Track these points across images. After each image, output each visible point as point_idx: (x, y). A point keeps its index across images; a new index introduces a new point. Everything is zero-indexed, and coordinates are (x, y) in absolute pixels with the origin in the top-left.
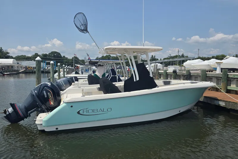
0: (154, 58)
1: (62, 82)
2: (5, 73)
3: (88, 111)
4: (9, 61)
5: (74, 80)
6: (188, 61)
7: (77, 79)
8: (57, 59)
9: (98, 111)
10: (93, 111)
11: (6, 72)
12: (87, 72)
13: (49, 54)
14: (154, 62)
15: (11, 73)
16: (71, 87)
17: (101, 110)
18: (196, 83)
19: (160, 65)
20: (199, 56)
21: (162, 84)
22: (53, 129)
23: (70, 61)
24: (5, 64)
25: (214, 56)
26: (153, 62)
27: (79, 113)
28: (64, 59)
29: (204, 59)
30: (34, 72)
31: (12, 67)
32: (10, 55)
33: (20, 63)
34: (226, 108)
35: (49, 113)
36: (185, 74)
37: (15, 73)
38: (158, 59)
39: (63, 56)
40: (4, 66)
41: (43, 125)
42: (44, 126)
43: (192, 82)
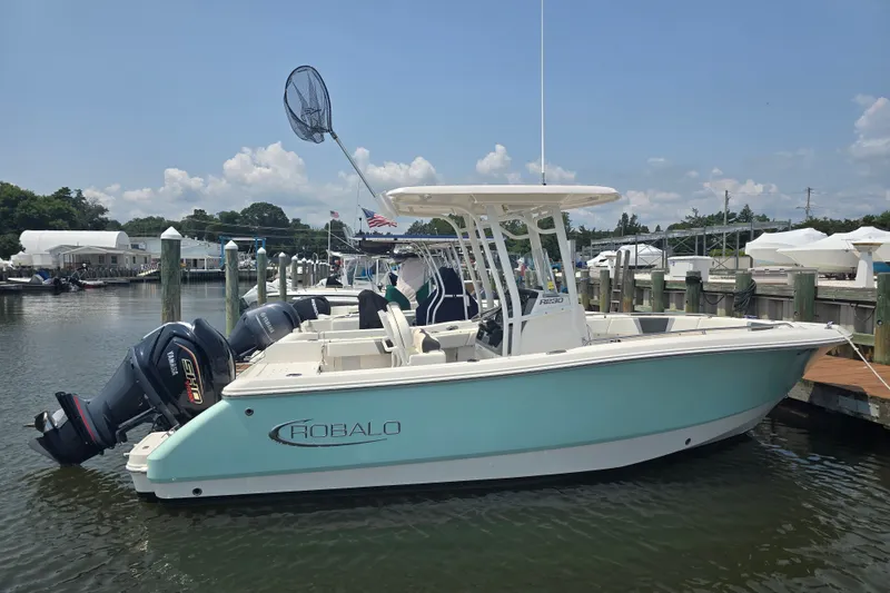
0: (632, 222)
1: (261, 318)
2: (88, 283)
3: (309, 432)
4: (106, 240)
5: (315, 308)
6: (764, 235)
7: (325, 306)
8: (271, 232)
9: (349, 433)
10: (329, 430)
11: (94, 277)
12: (366, 279)
13: (243, 212)
14: (630, 239)
15: (109, 280)
16: (290, 335)
17: (358, 429)
18: (771, 327)
19: (654, 250)
20: (810, 214)
21: (635, 330)
22: (185, 492)
23: (318, 238)
24: (89, 249)
25: (872, 217)
26: (625, 240)
27: (275, 435)
28: (298, 232)
29: (828, 228)
30: (188, 276)
31: (115, 258)
32: (109, 216)
33: (142, 246)
34: (882, 425)
35: (170, 432)
36: (734, 290)
37: (122, 280)
38: (645, 230)
39: (294, 220)
40: (87, 255)
41: (148, 476)
42: (152, 481)
43: (753, 324)
